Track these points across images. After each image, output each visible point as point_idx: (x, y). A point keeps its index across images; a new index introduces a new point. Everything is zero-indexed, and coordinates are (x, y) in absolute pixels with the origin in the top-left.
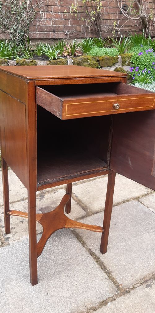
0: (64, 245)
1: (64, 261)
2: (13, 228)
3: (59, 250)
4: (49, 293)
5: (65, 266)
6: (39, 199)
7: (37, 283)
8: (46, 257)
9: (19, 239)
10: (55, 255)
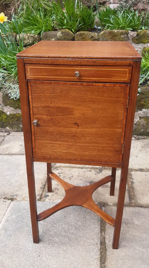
0: (84, 222)
1: (73, 236)
2: (57, 189)
3: (77, 224)
4: (41, 255)
5: (70, 241)
6: (96, 172)
7: (38, 243)
8: (62, 225)
9: (54, 200)
10: (70, 227)
